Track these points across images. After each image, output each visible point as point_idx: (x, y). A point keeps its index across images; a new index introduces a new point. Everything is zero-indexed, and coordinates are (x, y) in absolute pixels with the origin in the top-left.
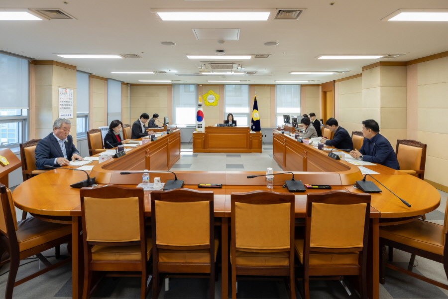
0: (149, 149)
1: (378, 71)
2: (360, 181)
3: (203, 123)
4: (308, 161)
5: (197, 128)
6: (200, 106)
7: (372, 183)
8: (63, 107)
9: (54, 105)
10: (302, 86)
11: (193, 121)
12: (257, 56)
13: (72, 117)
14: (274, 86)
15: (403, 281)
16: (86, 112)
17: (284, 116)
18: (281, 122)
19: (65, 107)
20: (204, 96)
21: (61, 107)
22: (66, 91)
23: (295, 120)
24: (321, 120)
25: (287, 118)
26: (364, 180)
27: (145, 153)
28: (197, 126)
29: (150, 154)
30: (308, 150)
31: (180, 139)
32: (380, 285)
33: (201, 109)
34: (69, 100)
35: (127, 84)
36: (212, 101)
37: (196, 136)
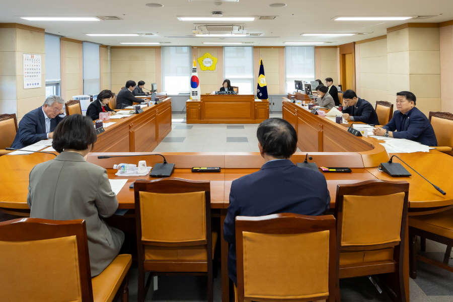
0: (133, 123)
1: (406, 34)
2: (385, 162)
3: (198, 89)
4: (325, 136)
5: (191, 96)
6: (194, 70)
7: (400, 165)
8: (29, 75)
9: (18, 72)
10: (316, 47)
11: (187, 88)
12: (261, 18)
13: (40, 86)
14: (283, 47)
15: (438, 275)
16: (58, 80)
17: (296, 81)
18: (291, 89)
19: (31, 75)
20: (200, 59)
21: (27, 75)
22: (32, 57)
23: (309, 87)
24: (339, 86)
25: (299, 84)
26: (390, 162)
27: (128, 128)
28: (191, 93)
29: (134, 129)
30: (324, 123)
31: (171, 108)
32: (411, 280)
33: (195, 74)
34: (36, 67)
35: (106, 47)
36: (209, 65)
37: (190, 105)
